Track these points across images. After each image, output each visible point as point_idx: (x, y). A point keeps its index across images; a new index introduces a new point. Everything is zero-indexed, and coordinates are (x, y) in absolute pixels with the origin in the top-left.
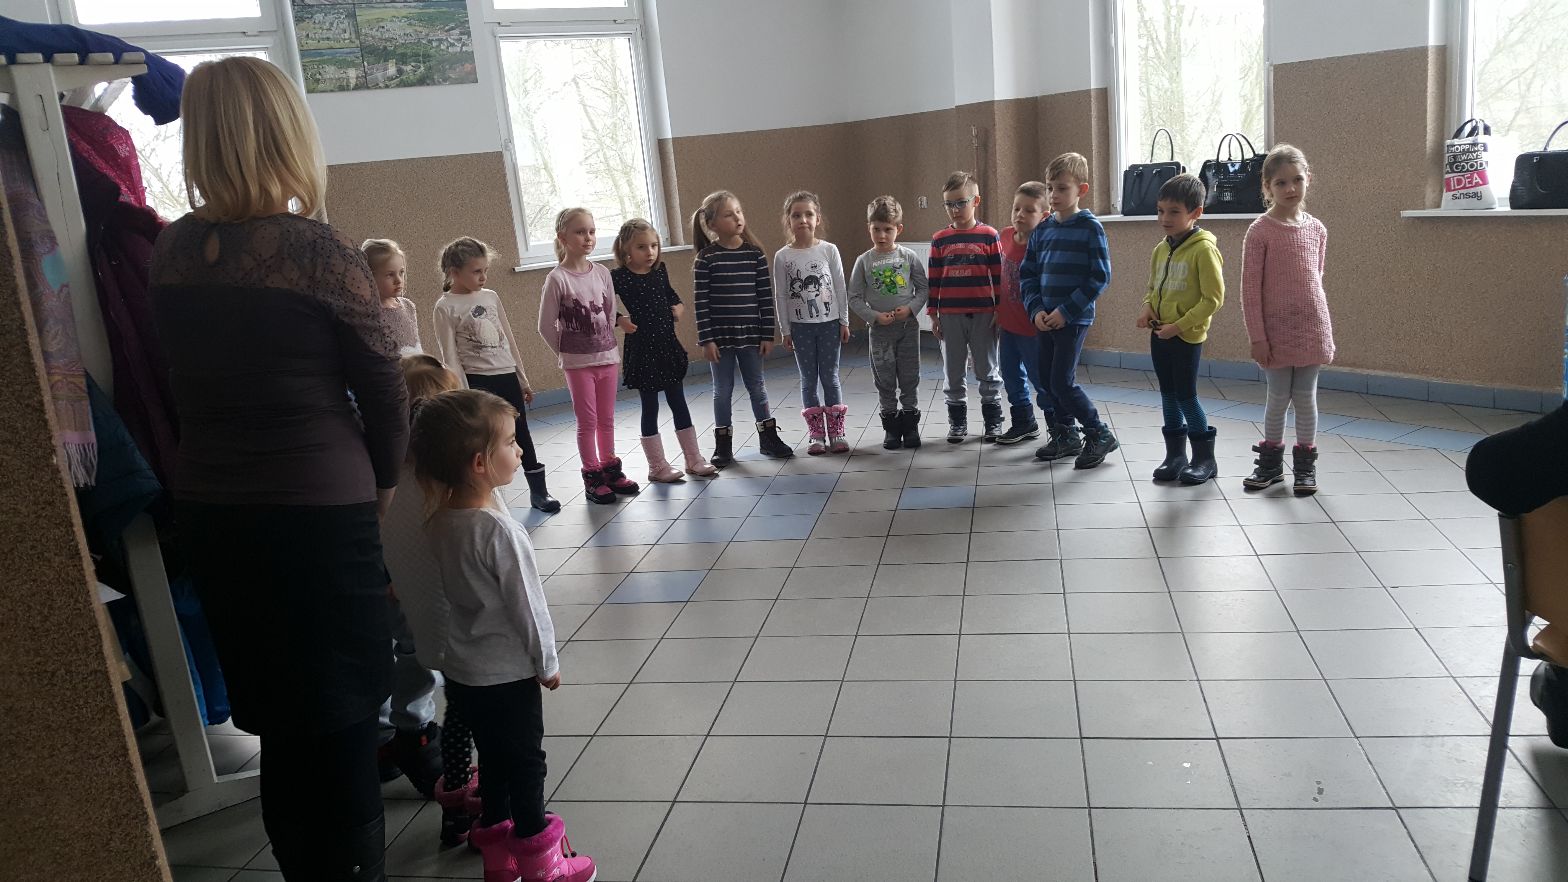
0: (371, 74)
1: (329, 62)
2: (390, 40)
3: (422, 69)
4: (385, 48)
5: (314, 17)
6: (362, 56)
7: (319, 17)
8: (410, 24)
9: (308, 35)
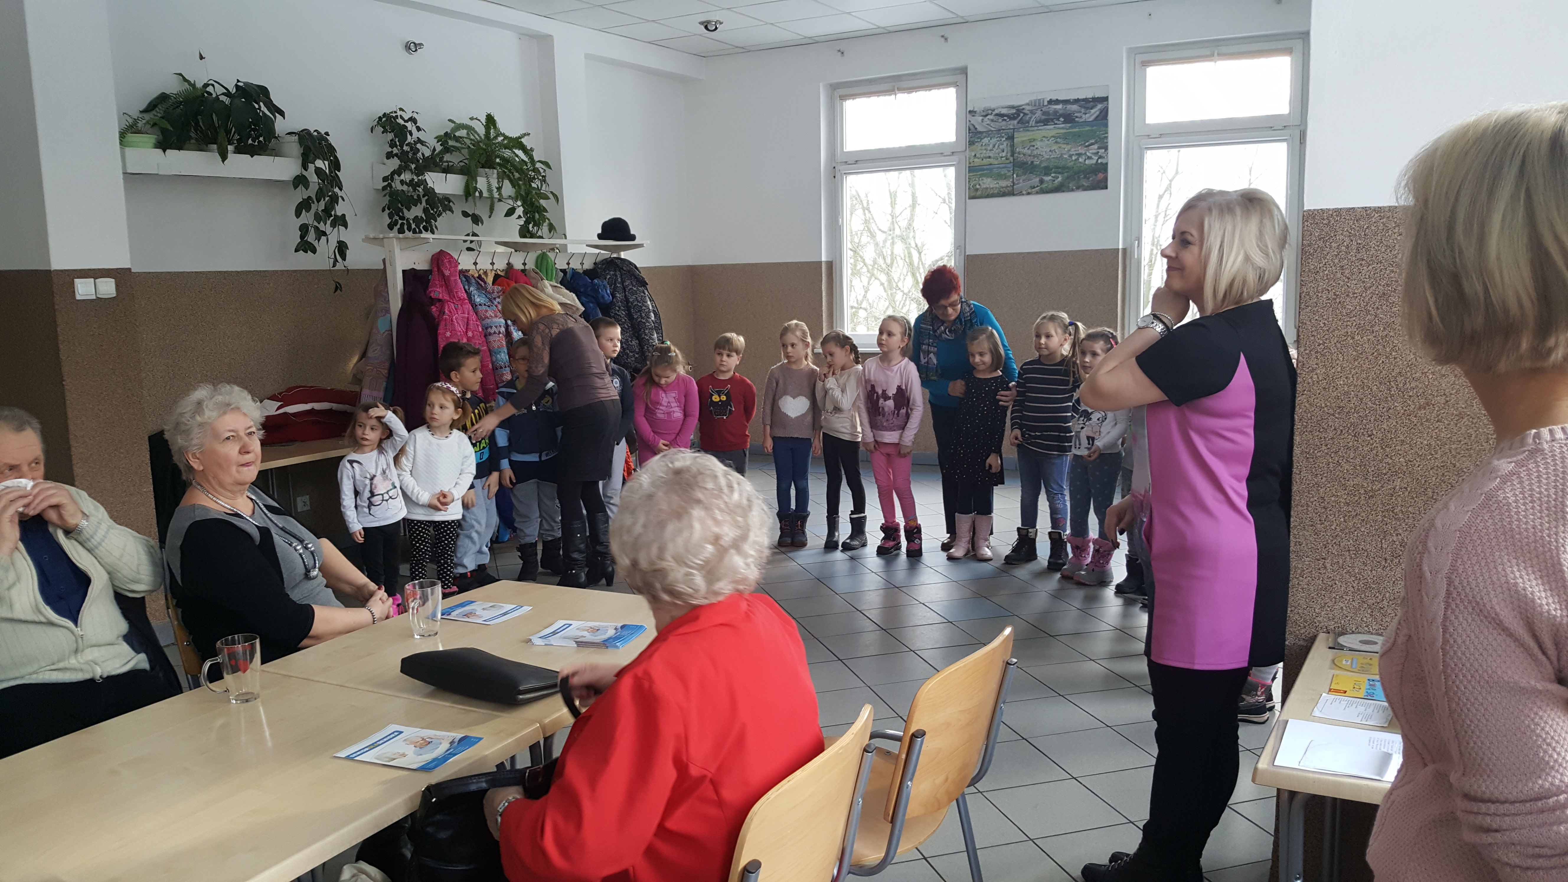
0: (1018, 184)
1: (987, 176)
2: (1037, 156)
3: (1060, 179)
4: (1032, 162)
5: (983, 141)
6: (1013, 170)
7: (986, 140)
8: (1056, 142)
9: (975, 155)
